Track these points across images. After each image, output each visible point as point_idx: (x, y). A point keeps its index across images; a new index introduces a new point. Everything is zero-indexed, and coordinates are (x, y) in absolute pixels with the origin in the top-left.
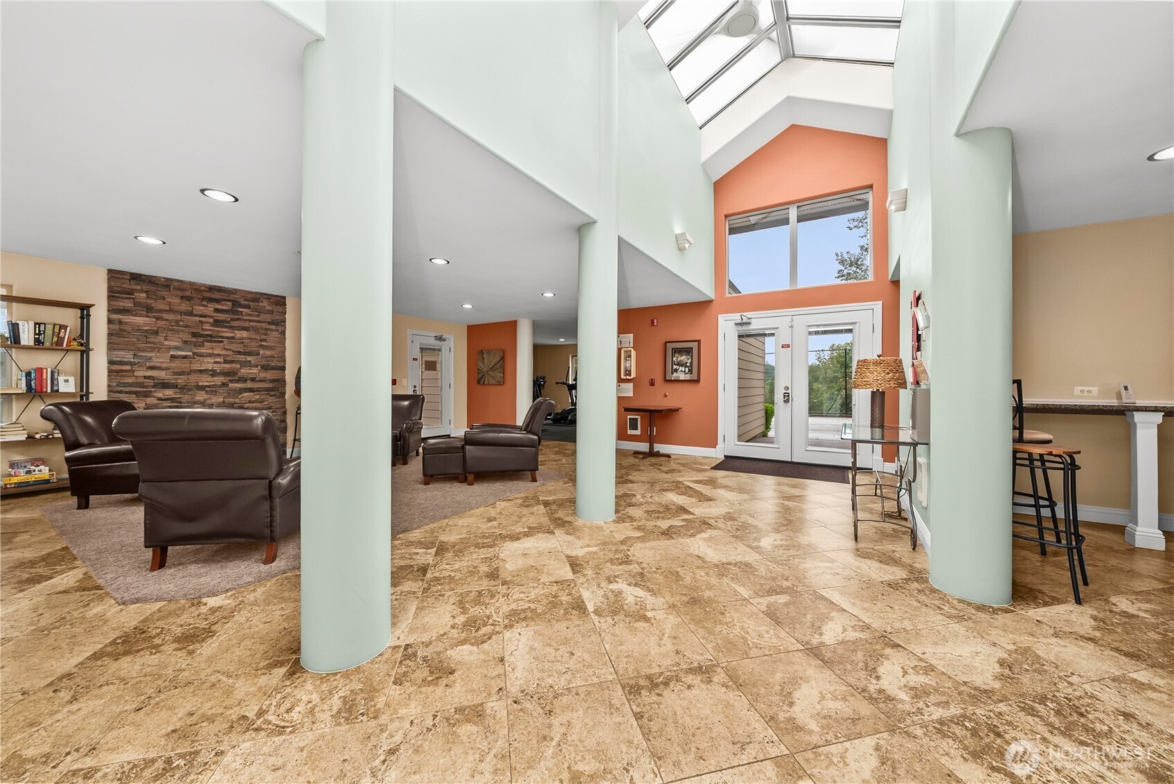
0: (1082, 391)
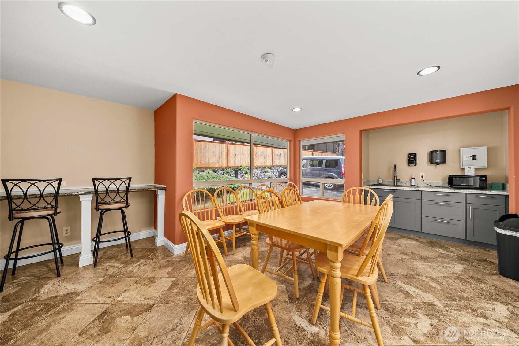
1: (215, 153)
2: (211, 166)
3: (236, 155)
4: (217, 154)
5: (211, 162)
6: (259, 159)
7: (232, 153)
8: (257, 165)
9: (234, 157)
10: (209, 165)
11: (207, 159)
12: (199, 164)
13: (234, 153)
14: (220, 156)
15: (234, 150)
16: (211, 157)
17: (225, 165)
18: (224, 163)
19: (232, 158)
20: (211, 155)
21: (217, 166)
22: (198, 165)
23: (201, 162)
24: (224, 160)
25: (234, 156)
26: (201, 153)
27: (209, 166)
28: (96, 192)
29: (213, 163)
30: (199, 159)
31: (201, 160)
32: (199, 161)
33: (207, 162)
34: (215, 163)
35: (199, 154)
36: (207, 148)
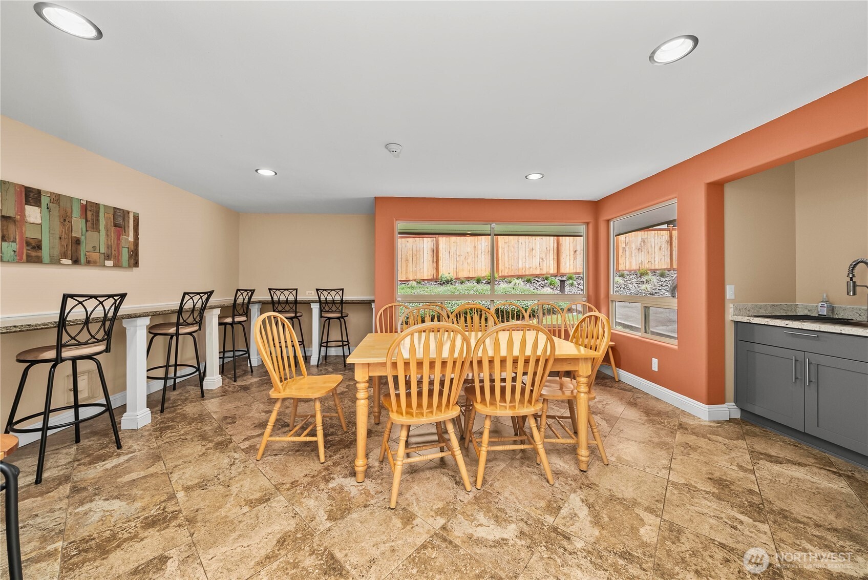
0: (309, 293)
1: (534, 251)
2: (527, 273)
3: (576, 251)
4: (538, 252)
5: (527, 266)
6: (633, 255)
7: (568, 248)
8: (627, 268)
9: (572, 256)
10: (523, 271)
11: (520, 262)
12: (507, 271)
13: (572, 249)
14: (544, 256)
15: (571, 244)
16: (527, 258)
17: (553, 271)
18: (552, 267)
19: (568, 257)
20: (527, 255)
21: (538, 272)
22: (504, 273)
23: (510, 267)
24: (552, 262)
25: (572, 253)
26: (510, 253)
27: (524, 274)
28: (320, 301)
29: (531, 268)
30: (506, 262)
31: (510, 263)
32: (507, 265)
33: (520, 266)
34: (534, 267)
35: (506, 255)
36: (520, 244)
